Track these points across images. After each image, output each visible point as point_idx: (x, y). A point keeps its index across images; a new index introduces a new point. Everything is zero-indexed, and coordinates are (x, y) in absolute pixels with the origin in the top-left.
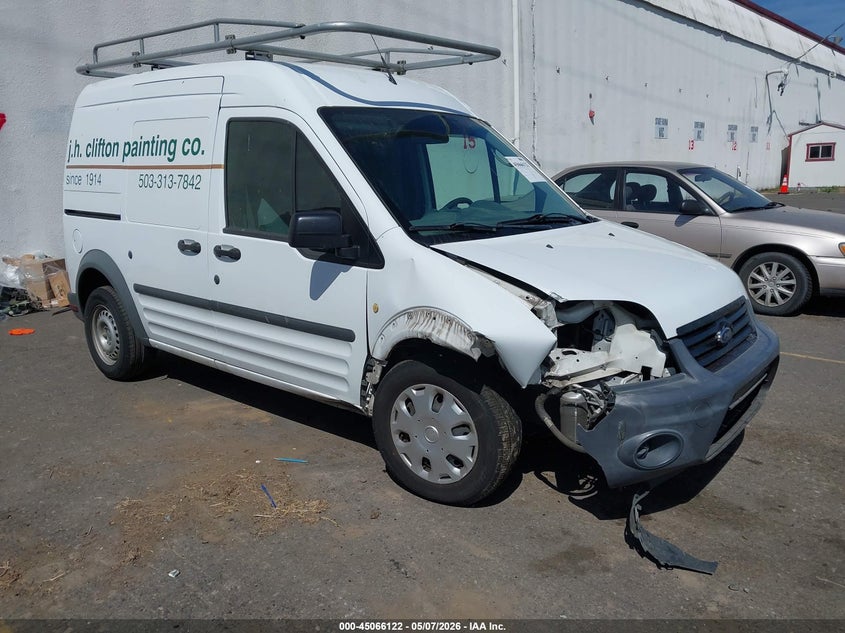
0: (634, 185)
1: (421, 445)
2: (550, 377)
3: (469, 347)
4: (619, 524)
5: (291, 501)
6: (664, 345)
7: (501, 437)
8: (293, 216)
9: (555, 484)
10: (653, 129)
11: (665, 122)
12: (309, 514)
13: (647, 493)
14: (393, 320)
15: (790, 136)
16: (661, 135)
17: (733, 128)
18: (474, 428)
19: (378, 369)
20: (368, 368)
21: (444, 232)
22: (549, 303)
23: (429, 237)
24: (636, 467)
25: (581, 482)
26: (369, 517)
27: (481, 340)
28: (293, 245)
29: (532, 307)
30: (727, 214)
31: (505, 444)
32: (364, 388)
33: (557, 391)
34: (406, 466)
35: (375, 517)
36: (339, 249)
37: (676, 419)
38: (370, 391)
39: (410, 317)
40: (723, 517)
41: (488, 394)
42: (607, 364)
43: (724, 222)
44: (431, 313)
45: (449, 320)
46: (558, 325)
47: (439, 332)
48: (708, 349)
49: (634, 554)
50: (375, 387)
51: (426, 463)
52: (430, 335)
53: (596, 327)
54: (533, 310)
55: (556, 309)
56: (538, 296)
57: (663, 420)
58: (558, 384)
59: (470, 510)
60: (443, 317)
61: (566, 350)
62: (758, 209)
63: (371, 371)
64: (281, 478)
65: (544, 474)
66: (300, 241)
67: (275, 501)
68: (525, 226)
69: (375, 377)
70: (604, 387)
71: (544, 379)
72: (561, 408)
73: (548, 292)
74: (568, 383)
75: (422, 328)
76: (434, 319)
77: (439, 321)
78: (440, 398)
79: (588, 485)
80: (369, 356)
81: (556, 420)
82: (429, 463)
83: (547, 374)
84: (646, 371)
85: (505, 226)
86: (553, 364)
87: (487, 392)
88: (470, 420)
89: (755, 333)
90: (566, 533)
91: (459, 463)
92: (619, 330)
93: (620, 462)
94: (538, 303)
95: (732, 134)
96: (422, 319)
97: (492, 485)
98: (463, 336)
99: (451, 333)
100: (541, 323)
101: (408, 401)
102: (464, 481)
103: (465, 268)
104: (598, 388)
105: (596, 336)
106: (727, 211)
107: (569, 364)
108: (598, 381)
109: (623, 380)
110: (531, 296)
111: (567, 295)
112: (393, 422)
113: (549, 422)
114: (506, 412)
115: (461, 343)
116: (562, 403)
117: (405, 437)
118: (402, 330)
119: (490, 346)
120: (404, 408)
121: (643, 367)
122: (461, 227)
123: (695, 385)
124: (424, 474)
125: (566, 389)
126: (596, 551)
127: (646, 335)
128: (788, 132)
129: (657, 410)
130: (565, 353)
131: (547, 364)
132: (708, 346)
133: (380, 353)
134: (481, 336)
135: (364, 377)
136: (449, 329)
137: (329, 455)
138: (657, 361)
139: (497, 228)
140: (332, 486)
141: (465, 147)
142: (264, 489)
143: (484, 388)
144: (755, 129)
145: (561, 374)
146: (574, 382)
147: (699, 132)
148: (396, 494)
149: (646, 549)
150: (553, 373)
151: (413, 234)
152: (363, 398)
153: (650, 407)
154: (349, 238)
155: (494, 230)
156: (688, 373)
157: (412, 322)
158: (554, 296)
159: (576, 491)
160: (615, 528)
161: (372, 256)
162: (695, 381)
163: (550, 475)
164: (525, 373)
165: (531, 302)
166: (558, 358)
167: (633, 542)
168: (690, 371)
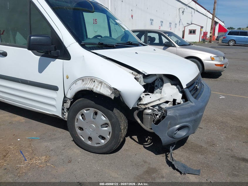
0: (150, 37)
1: (88, 132)
2: (140, 104)
3: (110, 94)
4: (163, 156)
5: (33, 158)
6: (182, 91)
7: (121, 128)
8: (28, 37)
9: (137, 141)
10: (149, 22)
11: (153, 20)
12: (41, 163)
13: (175, 145)
14: (75, 82)
15: (185, 27)
16: (152, 24)
17: (170, 23)
18: (110, 125)
19: (69, 102)
20: (65, 102)
21: (96, 46)
22: (141, 75)
23: (90, 47)
24: (173, 138)
25: (146, 139)
26: (67, 162)
27: (115, 90)
28: (29, 49)
29: (134, 77)
30: (179, 47)
31: (122, 131)
32: (63, 109)
33: (142, 109)
34: (82, 140)
35: (70, 162)
36: (50, 51)
37: (188, 119)
38: (65, 110)
39: (83, 81)
40: (196, 150)
41: (116, 112)
42: (161, 98)
43: (178, 49)
44: (93, 80)
45: (101, 83)
46: (144, 84)
47: (97, 87)
48: (194, 92)
49: (171, 169)
50: (68, 109)
51: (90, 139)
52: (93, 89)
53: (156, 84)
54: (135, 78)
55: (143, 77)
56: (136, 72)
57: (184, 120)
58: (143, 107)
59: (108, 155)
60: (98, 81)
61: (146, 93)
62: (187, 45)
63: (66, 103)
64: (28, 147)
65: (133, 137)
66: (32, 47)
67: (26, 158)
68: (126, 45)
69: (68, 105)
70: (160, 107)
71: (138, 105)
72: (144, 116)
73: (141, 71)
74: (147, 106)
75: (88, 86)
76: (94, 82)
77: (96, 83)
78: (96, 113)
79: (149, 141)
80: (65, 97)
81: (142, 120)
82: (91, 138)
83: (139, 103)
84: (174, 101)
85: (119, 45)
86: (142, 99)
87: (116, 111)
88: (108, 122)
89: (203, 85)
90: (145, 162)
91: (103, 138)
92: (165, 85)
93: (168, 137)
94: (137, 75)
95: (170, 25)
96: (89, 82)
97: (117, 146)
98: (107, 89)
99: (102, 88)
100: (138, 83)
101: (82, 115)
102: (106, 145)
103: (106, 60)
104: (157, 107)
105: (156, 88)
106: (179, 46)
107: (147, 99)
108: (157, 105)
109: (167, 104)
110: (134, 72)
111: (148, 72)
112: (76, 123)
113: (139, 121)
114: (123, 118)
115: (107, 92)
116: (144, 114)
117: (81, 129)
118: (80, 86)
119: (118, 92)
120: (81, 118)
121: (174, 99)
122: (102, 44)
123: (194, 106)
124: (89, 143)
125: (146, 109)
126: (157, 169)
127: (175, 87)
128: (184, 26)
129: (182, 116)
130: (146, 95)
131: (140, 99)
132: (194, 90)
133: (70, 95)
134: (115, 89)
135: (63, 105)
136: (101, 86)
137: (49, 135)
138: (179, 97)
139: (116, 45)
140: (51, 149)
141: (94, 23)
142: (21, 152)
143: (115, 109)
144: (176, 24)
145: (145, 103)
146: (149, 106)
147: (162, 24)
148: (78, 151)
149: (176, 168)
150: (141, 103)
151: (83, 46)
152: (63, 114)
153: (180, 115)
154: (55, 47)
155: (115, 46)
156: (191, 102)
157: (84, 83)
158: (143, 72)
159: (145, 144)
160: (162, 158)
161: (65, 55)
162: (194, 104)
163: (135, 137)
164: (131, 104)
165: (134, 75)
166: (143, 97)
167: (170, 164)
168: (191, 100)
